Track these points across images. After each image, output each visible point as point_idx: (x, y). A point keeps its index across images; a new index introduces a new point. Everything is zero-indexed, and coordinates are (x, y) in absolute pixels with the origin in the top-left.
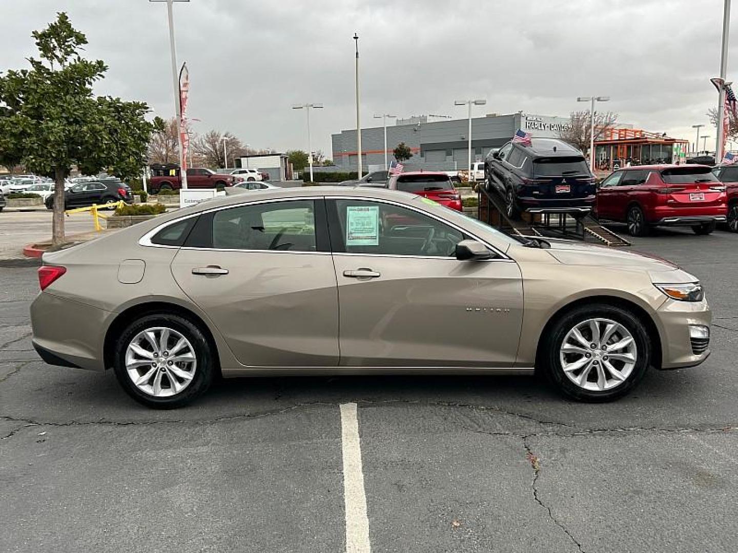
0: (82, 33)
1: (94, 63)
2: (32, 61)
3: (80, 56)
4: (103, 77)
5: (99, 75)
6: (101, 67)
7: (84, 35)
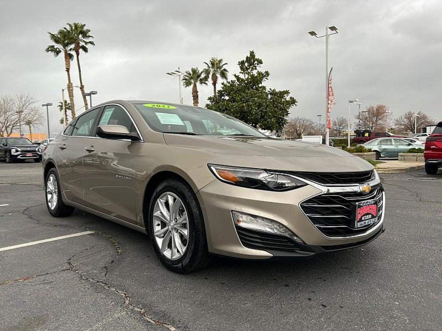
0: (260, 59)
1: (263, 73)
2: (235, 75)
3: (258, 70)
4: (268, 79)
5: (266, 78)
6: (267, 74)
7: (261, 60)
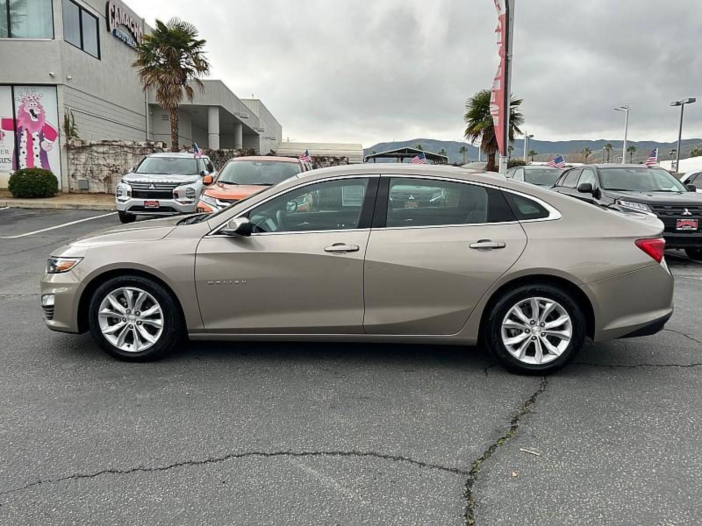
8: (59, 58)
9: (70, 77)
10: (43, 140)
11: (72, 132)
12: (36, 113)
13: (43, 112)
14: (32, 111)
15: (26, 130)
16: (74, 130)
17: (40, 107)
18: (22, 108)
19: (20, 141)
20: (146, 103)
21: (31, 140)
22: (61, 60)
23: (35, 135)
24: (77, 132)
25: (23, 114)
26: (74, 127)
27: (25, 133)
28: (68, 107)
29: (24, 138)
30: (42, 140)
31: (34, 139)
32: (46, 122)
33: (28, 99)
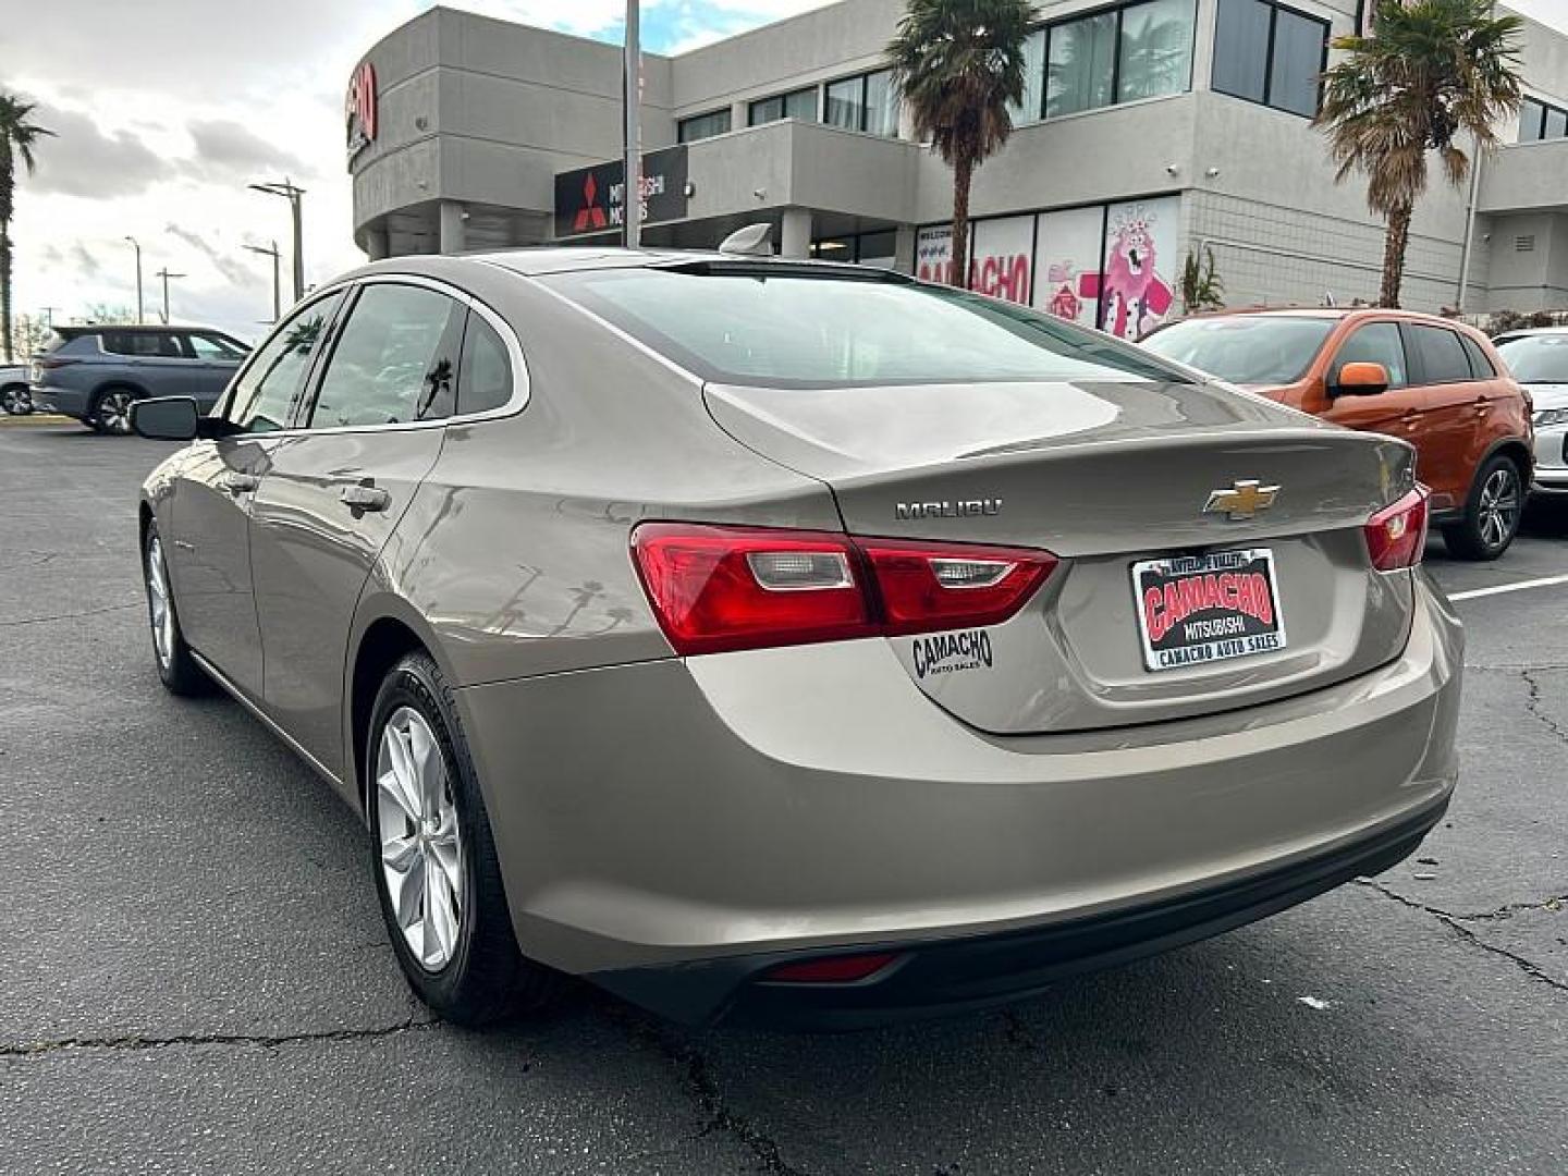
8: (1192, 130)
9: (1213, 170)
10: (1145, 314)
11: (1205, 290)
12: (1140, 256)
13: (1152, 253)
14: (1133, 254)
15: (1119, 294)
16: (1211, 288)
17: (1148, 243)
18: (1117, 248)
19: (1106, 319)
20: (1469, 209)
21: (1124, 313)
22: (1196, 135)
23: (1131, 305)
24: (1219, 292)
25: (1119, 262)
26: (1213, 280)
27: (1115, 301)
28: (1199, 237)
29: (1113, 313)
30: (1142, 314)
31: (1129, 314)
32: (1156, 276)
33: (1130, 230)
